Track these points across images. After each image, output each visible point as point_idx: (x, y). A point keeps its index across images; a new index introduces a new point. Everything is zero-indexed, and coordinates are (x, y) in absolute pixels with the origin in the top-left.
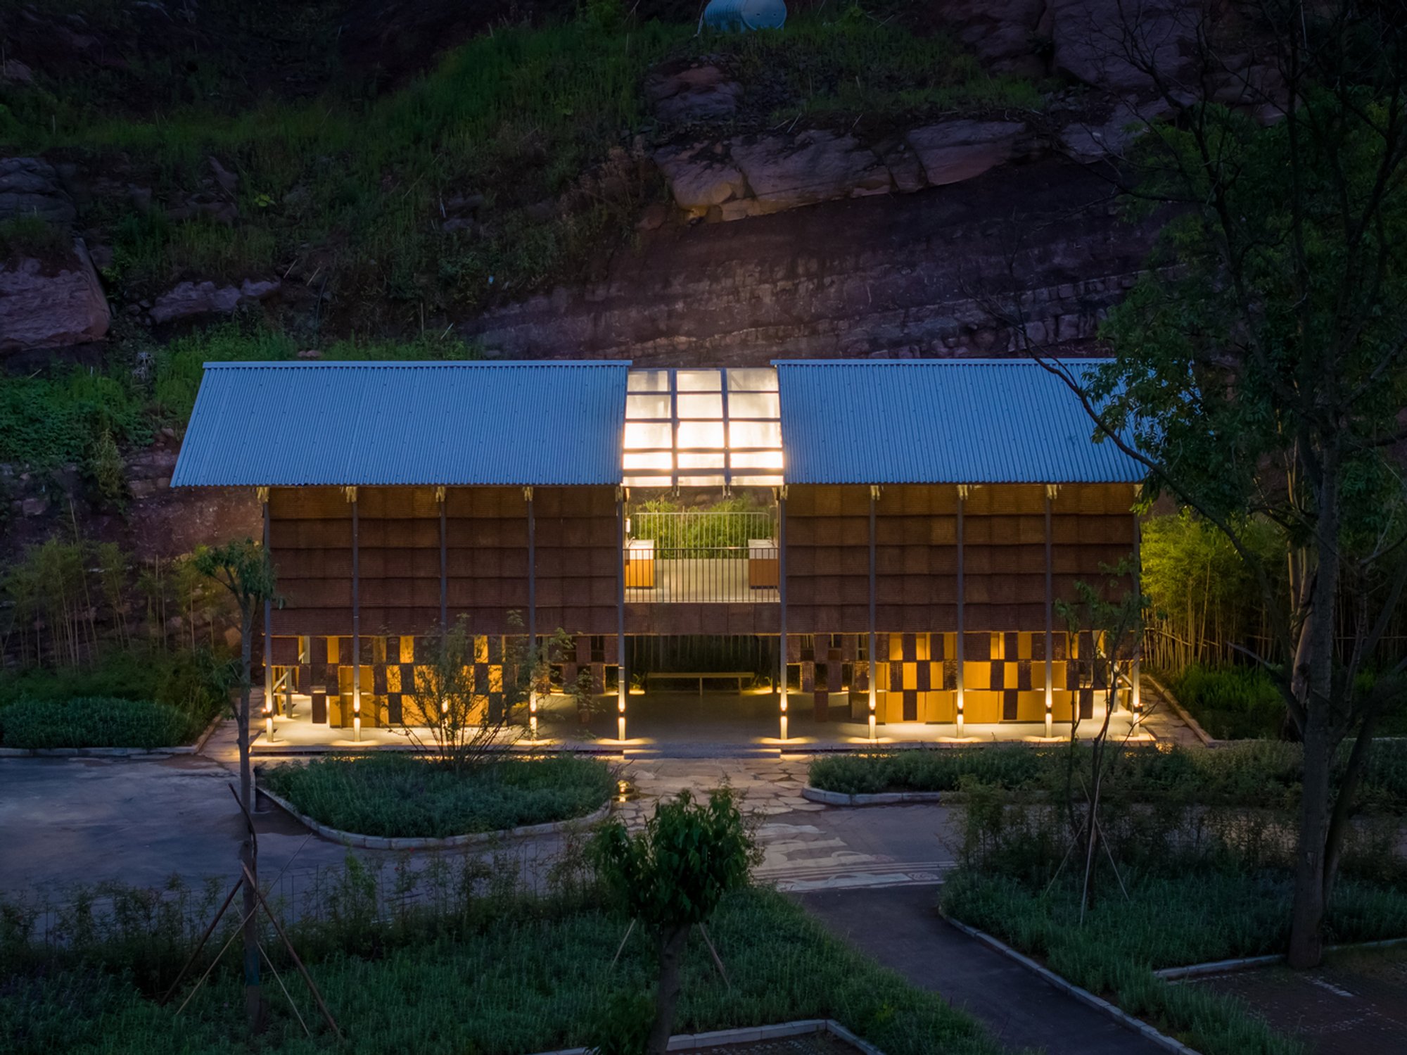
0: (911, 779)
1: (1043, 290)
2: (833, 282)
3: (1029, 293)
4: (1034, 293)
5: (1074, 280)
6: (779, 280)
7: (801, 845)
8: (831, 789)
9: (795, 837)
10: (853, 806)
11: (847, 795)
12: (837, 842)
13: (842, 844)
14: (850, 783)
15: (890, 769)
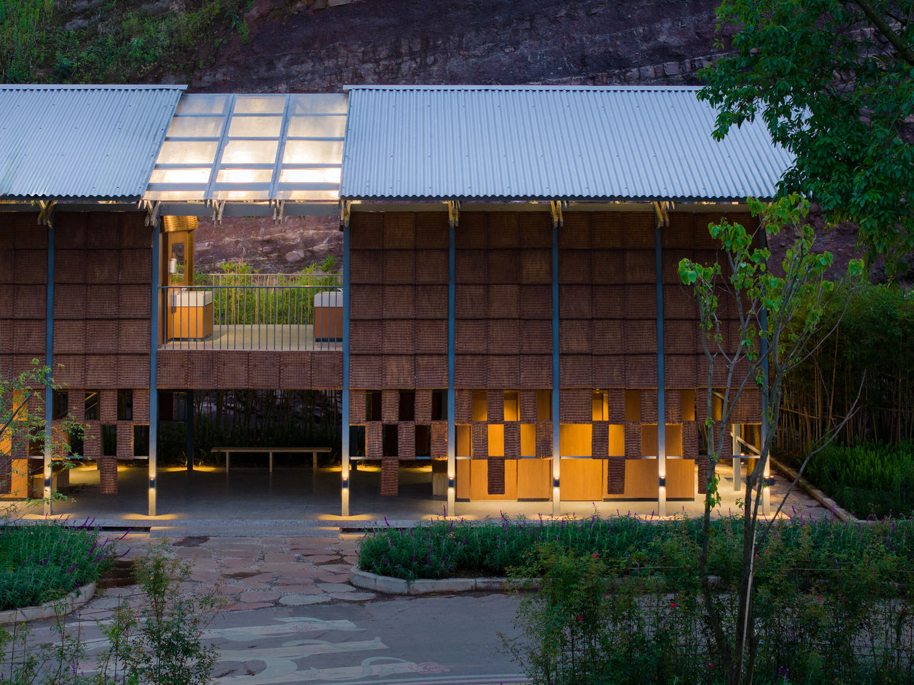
0: (487, 561)
1: (648, 67)
2: (435, 61)
3: (634, 70)
4: (639, 71)
5: (679, 58)
6: (381, 60)
7: (325, 647)
8: (384, 573)
9: (320, 636)
10: (411, 595)
11: (404, 581)
12: (378, 644)
13: (381, 645)
14: (407, 566)
15: (460, 547)
